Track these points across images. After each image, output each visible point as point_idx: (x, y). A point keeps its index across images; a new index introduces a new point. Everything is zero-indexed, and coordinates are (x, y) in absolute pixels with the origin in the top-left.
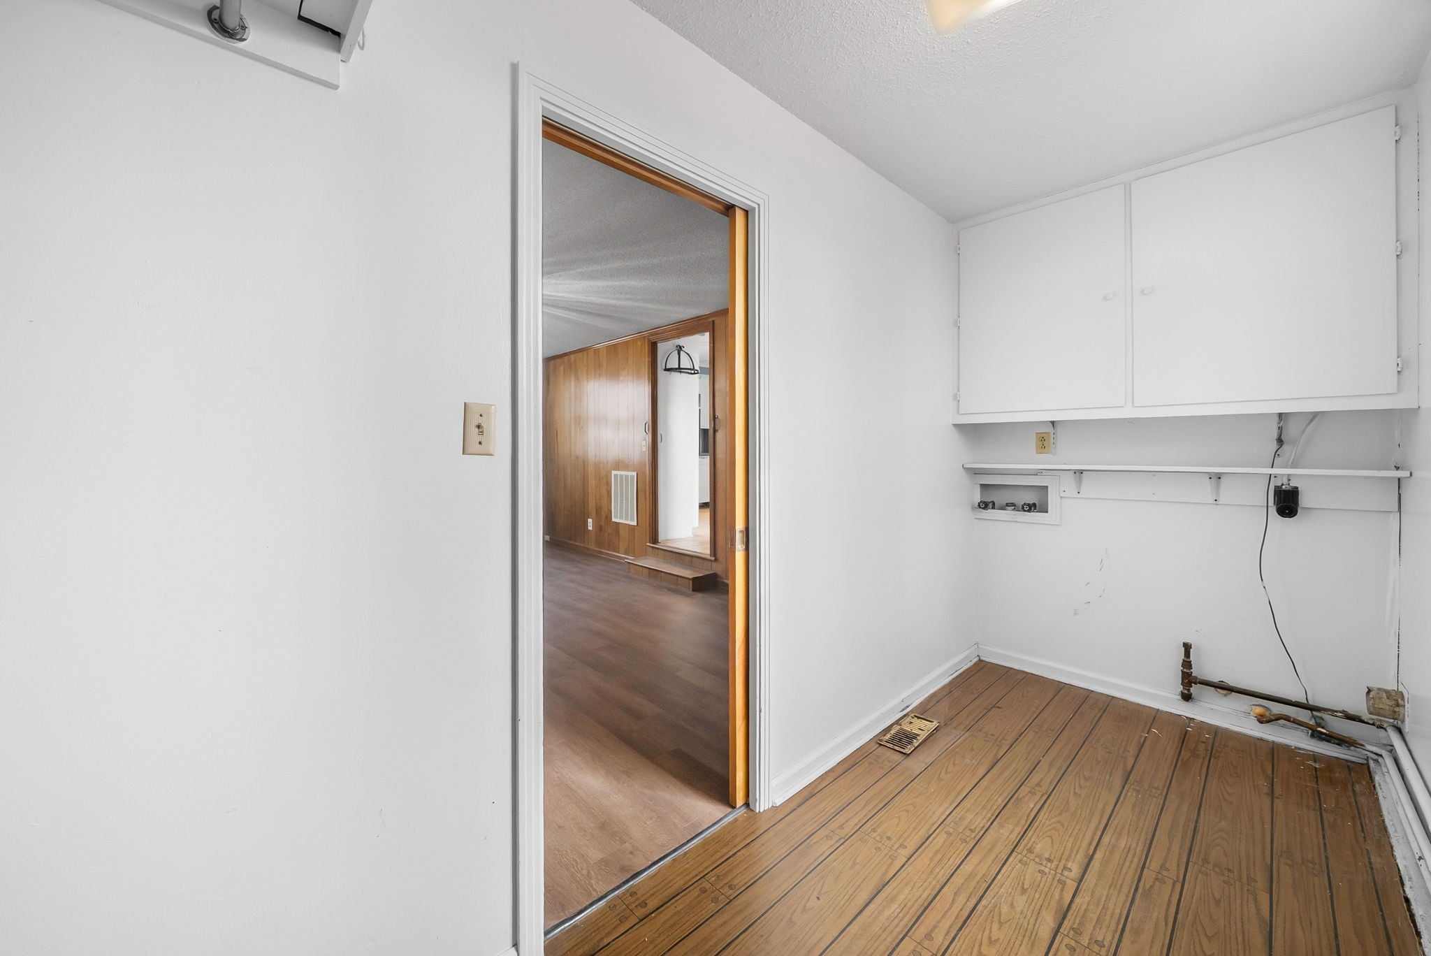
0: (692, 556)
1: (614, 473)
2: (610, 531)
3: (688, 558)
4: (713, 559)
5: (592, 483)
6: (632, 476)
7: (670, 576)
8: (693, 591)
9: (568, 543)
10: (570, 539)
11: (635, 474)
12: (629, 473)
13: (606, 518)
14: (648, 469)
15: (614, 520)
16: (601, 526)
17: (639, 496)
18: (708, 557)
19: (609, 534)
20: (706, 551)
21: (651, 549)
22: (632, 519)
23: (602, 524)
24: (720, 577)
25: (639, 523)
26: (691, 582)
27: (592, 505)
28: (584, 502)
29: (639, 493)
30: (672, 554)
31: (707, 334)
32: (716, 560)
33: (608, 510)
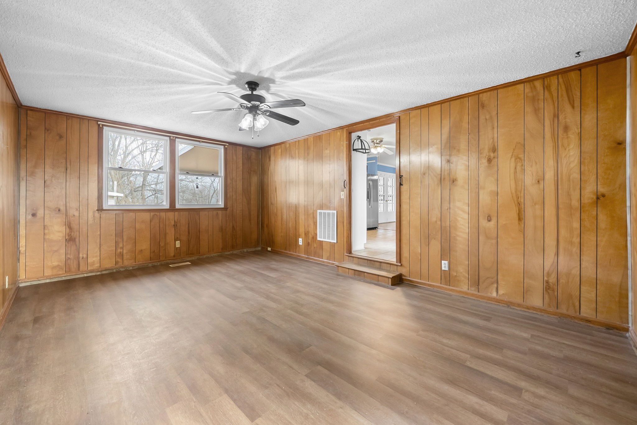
0: (381, 262)
1: (318, 211)
2: (315, 246)
3: (378, 264)
4: (400, 264)
5: (302, 217)
6: (333, 214)
7: (371, 275)
8: (392, 285)
9: (285, 252)
10: (286, 249)
11: (335, 212)
12: (331, 212)
13: (313, 238)
14: (345, 209)
15: (318, 239)
16: (309, 243)
17: (338, 224)
18: (395, 263)
19: (314, 247)
20: (393, 259)
21: (348, 257)
22: (333, 239)
23: (310, 241)
24: (405, 276)
25: (338, 241)
26: (390, 280)
27: (302, 230)
28: (296, 228)
29: (338, 223)
30: (364, 260)
31: (394, 125)
32: (401, 265)
33: (314, 233)
